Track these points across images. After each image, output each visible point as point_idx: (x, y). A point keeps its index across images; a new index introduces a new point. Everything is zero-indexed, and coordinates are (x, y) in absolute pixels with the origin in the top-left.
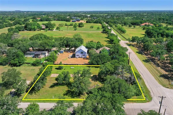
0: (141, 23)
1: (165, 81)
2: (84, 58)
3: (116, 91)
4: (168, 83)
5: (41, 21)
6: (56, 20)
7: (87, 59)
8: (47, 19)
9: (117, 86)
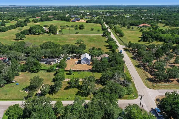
0: (140, 24)
1: (150, 83)
2: (88, 65)
3: (113, 91)
4: (151, 84)
5: (41, 21)
6: (56, 20)
7: (90, 65)
8: (47, 19)
9: (114, 88)
